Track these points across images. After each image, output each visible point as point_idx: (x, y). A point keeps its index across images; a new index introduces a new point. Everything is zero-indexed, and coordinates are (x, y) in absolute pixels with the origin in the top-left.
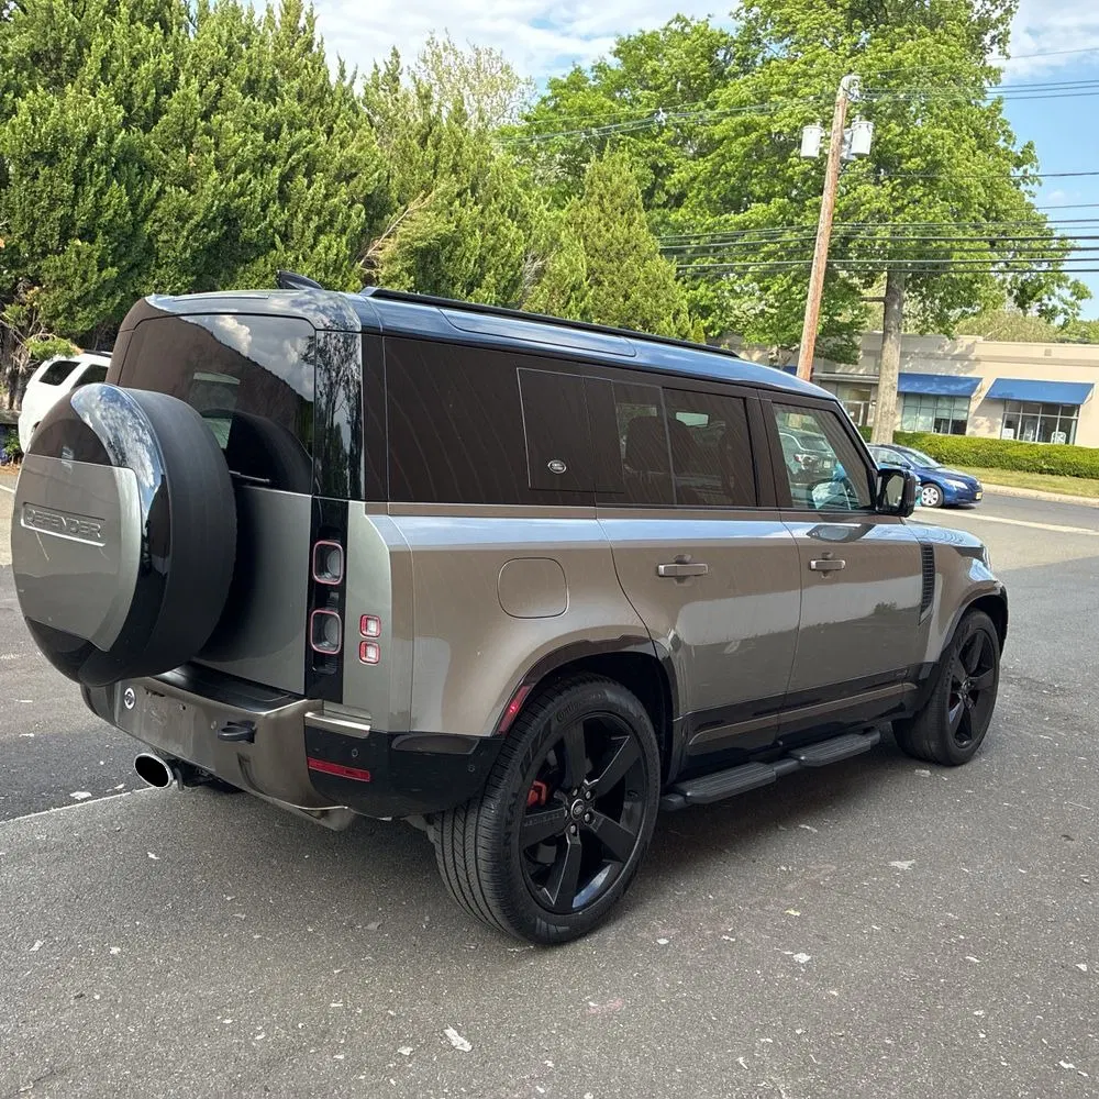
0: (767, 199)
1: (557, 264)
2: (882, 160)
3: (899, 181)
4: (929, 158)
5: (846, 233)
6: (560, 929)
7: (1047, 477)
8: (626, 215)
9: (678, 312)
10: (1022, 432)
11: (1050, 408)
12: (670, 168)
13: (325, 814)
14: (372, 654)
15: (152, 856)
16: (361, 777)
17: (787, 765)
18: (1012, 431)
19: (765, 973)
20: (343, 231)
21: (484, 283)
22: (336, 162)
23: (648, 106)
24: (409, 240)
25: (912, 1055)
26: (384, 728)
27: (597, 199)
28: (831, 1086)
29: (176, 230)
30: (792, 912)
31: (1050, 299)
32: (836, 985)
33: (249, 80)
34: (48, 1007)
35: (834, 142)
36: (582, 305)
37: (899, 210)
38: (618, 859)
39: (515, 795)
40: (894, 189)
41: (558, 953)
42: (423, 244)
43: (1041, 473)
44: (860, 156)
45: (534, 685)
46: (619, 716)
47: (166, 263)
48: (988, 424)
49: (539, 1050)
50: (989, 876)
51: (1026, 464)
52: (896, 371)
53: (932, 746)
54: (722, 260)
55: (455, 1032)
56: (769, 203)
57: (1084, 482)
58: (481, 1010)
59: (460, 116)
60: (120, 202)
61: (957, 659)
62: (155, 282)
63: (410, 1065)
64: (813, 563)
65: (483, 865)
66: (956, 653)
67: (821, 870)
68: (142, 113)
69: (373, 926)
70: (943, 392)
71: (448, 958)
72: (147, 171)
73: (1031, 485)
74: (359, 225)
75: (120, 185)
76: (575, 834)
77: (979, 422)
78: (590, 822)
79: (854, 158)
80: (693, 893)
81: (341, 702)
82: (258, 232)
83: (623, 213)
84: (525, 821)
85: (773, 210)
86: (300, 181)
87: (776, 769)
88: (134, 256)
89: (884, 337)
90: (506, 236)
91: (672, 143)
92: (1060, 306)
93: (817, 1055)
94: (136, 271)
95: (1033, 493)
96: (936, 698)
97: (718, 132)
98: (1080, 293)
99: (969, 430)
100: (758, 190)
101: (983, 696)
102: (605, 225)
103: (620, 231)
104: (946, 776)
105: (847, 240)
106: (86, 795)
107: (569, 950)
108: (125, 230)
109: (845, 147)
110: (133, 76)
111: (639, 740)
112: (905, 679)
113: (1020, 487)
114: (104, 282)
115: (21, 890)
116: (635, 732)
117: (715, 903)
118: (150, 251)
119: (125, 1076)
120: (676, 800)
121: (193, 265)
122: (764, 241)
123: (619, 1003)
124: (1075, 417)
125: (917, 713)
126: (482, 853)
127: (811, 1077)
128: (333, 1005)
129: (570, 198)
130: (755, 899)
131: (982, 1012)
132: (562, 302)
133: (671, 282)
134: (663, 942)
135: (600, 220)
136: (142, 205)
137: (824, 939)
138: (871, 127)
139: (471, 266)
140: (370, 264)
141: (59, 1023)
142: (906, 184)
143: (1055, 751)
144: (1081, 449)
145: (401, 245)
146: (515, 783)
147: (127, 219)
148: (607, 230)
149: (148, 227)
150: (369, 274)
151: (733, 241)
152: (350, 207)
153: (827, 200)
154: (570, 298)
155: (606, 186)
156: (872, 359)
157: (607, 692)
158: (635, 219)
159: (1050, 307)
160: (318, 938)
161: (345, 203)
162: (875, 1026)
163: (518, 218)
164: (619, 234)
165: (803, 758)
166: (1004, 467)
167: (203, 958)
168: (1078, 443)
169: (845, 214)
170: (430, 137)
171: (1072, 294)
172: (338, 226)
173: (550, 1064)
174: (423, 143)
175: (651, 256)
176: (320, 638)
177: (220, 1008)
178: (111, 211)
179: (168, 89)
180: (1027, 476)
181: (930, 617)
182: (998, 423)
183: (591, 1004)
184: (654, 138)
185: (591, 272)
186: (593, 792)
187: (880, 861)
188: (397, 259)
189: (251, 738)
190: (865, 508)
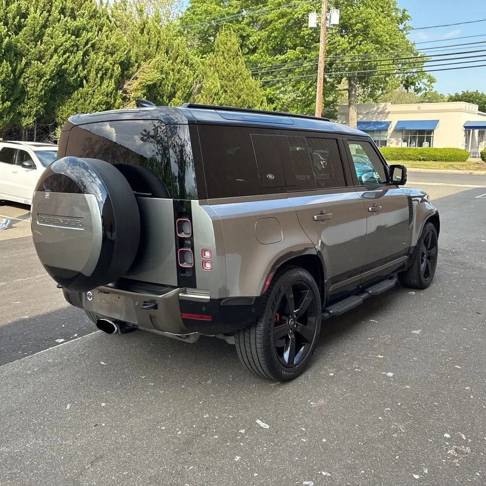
0: (294, 48)
1: (207, 84)
2: (344, 27)
3: (351, 35)
4: (364, 23)
5: (331, 61)
6: (291, 374)
7: (423, 162)
8: (235, 60)
9: (262, 102)
10: (410, 144)
11: (421, 132)
12: (248, 36)
13: (188, 336)
14: (208, 266)
15: (103, 363)
16: (208, 319)
17: (365, 295)
18: (406, 143)
19: (377, 382)
20: (111, 77)
21: (177, 96)
22: (105, 44)
23: (236, 7)
24: (144, 80)
25: (447, 408)
26: (216, 297)
27: (222, 53)
28: (419, 424)
29: (37, 82)
30: (380, 356)
31: (419, 84)
32: (408, 384)
33: (62, 8)
34: (84, 432)
35: (323, 20)
36: (220, 102)
37: (352, 48)
38: (309, 342)
39: (270, 320)
40: (349, 39)
41: (291, 384)
42: (151, 83)
43: (420, 160)
44: (334, 25)
45: (274, 272)
46: (304, 282)
47: (32, 97)
48: (395, 141)
49: (297, 425)
50: (453, 332)
51: (413, 157)
52: (356, 121)
53: (415, 282)
54: (276, 76)
55: (260, 421)
56: (295, 50)
57: (439, 163)
58: (268, 411)
59: (158, 20)
60: (8, 70)
61: (423, 244)
62: (28, 106)
63: (247, 437)
64: (370, 209)
65: (259, 351)
66: (422, 242)
67: (385, 338)
68: (13, 27)
69: (209, 382)
70: (375, 129)
71: (246, 391)
72: (19, 55)
73: (416, 166)
74: (118, 74)
75: (7, 62)
76: (292, 333)
77: (391, 141)
78: (296, 328)
79: (332, 27)
80: (336, 353)
81: (196, 288)
82: (73, 79)
83: (233, 59)
84: (275, 330)
85: (298, 53)
86: (92, 55)
87: (362, 297)
88: (16, 95)
89: (349, 106)
90: (184, 74)
91: (248, 24)
92: (423, 87)
93: (410, 413)
94: (18, 102)
95: (418, 170)
96: (416, 261)
97: (270, 17)
98: (432, 80)
99: (388, 144)
100: (289, 44)
101: (432, 259)
102: (226, 65)
103: (233, 67)
104: (422, 293)
105: (331, 64)
106: (62, 340)
107: (294, 382)
108: (11, 83)
109: (328, 22)
110: (8, 9)
111: (312, 291)
112: (404, 254)
113: (412, 167)
114: (5, 108)
115: (51, 384)
116: (311, 288)
117: (347, 356)
118: (24, 92)
119: (129, 455)
120: (326, 315)
121: (45, 97)
122: (295, 67)
123: (323, 402)
124: (432, 135)
125: (409, 268)
126: (259, 345)
127: (410, 422)
128: (205, 416)
129: (209, 54)
130: (362, 353)
131: (468, 388)
132: (211, 101)
133: (258, 89)
134: (332, 374)
135: (223, 63)
136: (17, 71)
137: (396, 365)
138: (339, 12)
139: (169, 88)
140: (125, 92)
141: (91, 437)
142: (355, 36)
143: (461, 278)
144: (436, 149)
145: (141, 83)
146: (270, 314)
147: (11, 78)
148: (228, 67)
149: (21, 81)
150: (125, 96)
151: (280, 68)
152: (114, 66)
153: (322, 46)
154: (214, 99)
155: (224, 47)
156: (344, 117)
157: (300, 272)
158: (239, 61)
159: (419, 87)
160: (188, 390)
161: (111, 64)
162: (428, 398)
163: (189, 65)
164: (233, 69)
165: (370, 292)
166: (404, 160)
167: (142, 403)
168: (434, 147)
169: (328, 52)
170: (145, 29)
171: (428, 81)
172: (109, 75)
173: (304, 429)
174: (142, 32)
175: (248, 77)
176: (183, 261)
177: (158, 423)
178: (4, 75)
179: (24, 16)
180: (415, 162)
181: (412, 227)
182: (400, 141)
183: (312, 403)
184: (240, 23)
185: (222, 87)
186: (297, 315)
187: (407, 331)
188: (138, 90)
189: (156, 307)
190: (384, 183)
